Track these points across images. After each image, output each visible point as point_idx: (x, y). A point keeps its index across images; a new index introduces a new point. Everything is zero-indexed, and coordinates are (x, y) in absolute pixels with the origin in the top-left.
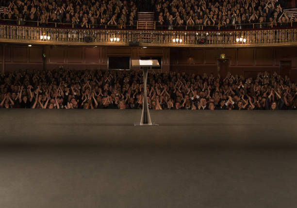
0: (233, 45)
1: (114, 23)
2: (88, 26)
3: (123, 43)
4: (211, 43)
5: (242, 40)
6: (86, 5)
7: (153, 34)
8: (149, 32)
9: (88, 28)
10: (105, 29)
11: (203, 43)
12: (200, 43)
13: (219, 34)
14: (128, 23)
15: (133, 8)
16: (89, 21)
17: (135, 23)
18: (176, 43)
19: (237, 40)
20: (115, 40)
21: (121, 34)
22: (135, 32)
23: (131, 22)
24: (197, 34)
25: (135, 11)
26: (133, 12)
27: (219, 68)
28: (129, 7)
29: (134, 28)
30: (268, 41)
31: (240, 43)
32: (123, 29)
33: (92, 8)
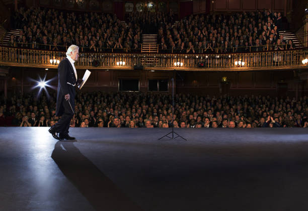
0: (231, 69)
1: (120, 46)
2: (96, 49)
3: (128, 67)
4: (210, 67)
5: (240, 64)
6: (94, 27)
7: (156, 57)
8: (152, 56)
9: (96, 52)
10: (111, 52)
11: (203, 67)
12: (200, 66)
13: (218, 57)
14: (132, 47)
15: (138, 30)
16: (97, 45)
17: (139, 47)
18: (177, 67)
19: (236, 63)
20: (121, 64)
21: (126, 57)
22: (140, 55)
23: (136, 46)
24: (197, 57)
25: (139, 33)
26: (137, 34)
27: (221, 90)
28: (134, 29)
29: (139, 51)
30: (266, 64)
31: (238, 66)
32: (129, 52)
33: (100, 31)
